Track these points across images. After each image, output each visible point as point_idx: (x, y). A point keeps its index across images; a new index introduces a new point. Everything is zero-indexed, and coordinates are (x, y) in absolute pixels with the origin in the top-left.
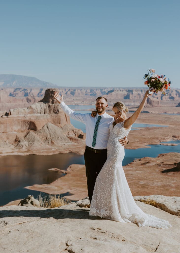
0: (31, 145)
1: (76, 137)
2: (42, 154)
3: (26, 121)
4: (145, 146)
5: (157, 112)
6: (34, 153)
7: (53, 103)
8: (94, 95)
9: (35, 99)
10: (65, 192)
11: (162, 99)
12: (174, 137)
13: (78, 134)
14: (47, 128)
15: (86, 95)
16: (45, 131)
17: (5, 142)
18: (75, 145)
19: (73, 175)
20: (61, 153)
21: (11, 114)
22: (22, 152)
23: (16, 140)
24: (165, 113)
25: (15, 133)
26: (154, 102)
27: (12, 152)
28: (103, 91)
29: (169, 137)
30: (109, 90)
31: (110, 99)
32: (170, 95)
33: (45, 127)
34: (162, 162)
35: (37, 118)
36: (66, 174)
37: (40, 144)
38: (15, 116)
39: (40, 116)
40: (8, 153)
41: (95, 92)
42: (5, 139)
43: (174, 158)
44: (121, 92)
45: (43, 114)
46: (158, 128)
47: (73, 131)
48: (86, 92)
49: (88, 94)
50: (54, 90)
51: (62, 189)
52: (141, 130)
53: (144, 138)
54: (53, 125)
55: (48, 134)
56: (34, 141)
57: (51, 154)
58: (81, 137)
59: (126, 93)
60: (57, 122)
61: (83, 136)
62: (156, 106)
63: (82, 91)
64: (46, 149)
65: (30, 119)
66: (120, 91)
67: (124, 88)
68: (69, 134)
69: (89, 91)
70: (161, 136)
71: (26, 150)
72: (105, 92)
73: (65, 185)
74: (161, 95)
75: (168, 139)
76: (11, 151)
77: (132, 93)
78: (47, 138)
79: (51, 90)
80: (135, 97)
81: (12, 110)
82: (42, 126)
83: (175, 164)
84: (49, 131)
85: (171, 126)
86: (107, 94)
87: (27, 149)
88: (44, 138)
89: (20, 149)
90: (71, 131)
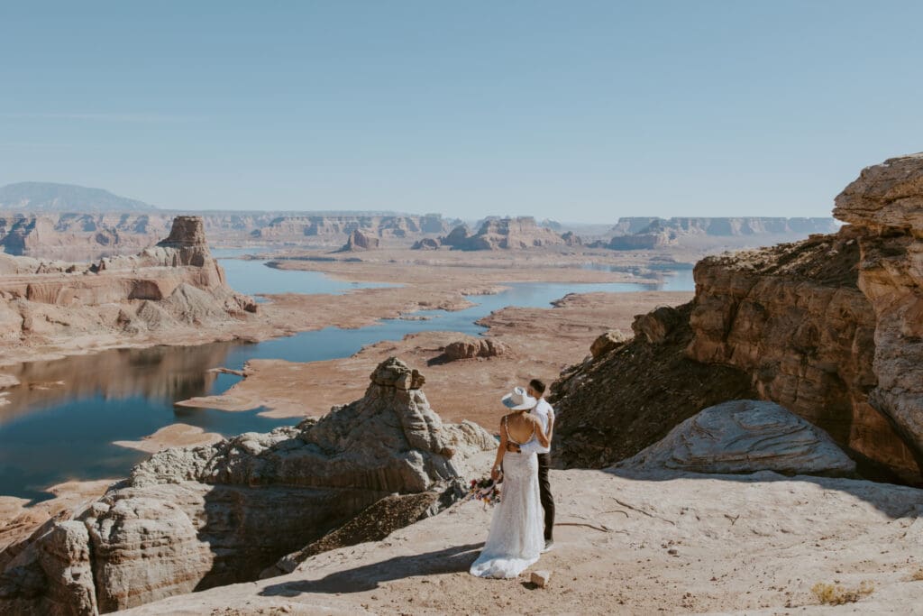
0: (153, 328)
1: (243, 311)
2: (181, 344)
3: (137, 281)
4: (373, 322)
5: (377, 260)
6: (164, 342)
7: (190, 244)
8: (241, 227)
9: (117, 236)
10: (257, 406)
11: (381, 235)
12: (421, 304)
13: (245, 303)
14: (182, 295)
15: (224, 226)
16: (178, 301)
17: (99, 323)
18: (242, 326)
19: (260, 378)
20: (218, 341)
21: (104, 268)
22: (139, 342)
23: (119, 321)
24: (392, 261)
25: (116, 305)
26: (368, 240)
27: (118, 343)
28: (259, 219)
29: (413, 305)
30: (272, 217)
31: (277, 234)
32: (397, 226)
33: (179, 293)
34: (418, 347)
35: (160, 274)
36: (245, 376)
37: (172, 325)
38: (113, 271)
39: (165, 271)
40: (109, 345)
41: (242, 221)
42: (98, 319)
43: (433, 339)
44: (299, 222)
45: (171, 267)
46: (390, 289)
47: (235, 298)
48: (223, 221)
49: (227, 226)
50: (193, 220)
51: (249, 401)
52: (357, 293)
53: (367, 309)
54: (194, 288)
55: (187, 306)
56: (158, 320)
57: (199, 343)
58: (251, 308)
59: (309, 224)
60: (202, 282)
61: (256, 307)
62: (374, 249)
63: (215, 219)
64: (187, 335)
65: (146, 276)
66: (298, 218)
67: (302, 213)
68: (228, 304)
69: (228, 219)
70: (400, 304)
71: (147, 338)
72: (262, 221)
73: (253, 395)
74: (379, 227)
75: (412, 308)
76: (115, 341)
77: (322, 225)
78: (183, 313)
79: (186, 219)
80: (327, 230)
81: (106, 260)
82: (171, 291)
83: (441, 349)
84: (187, 299)
85: (410, 285)
86: (271, 225)
87: (147, 335)
88: (177, 315)
89: (132, 337)
90: (230, 299)
